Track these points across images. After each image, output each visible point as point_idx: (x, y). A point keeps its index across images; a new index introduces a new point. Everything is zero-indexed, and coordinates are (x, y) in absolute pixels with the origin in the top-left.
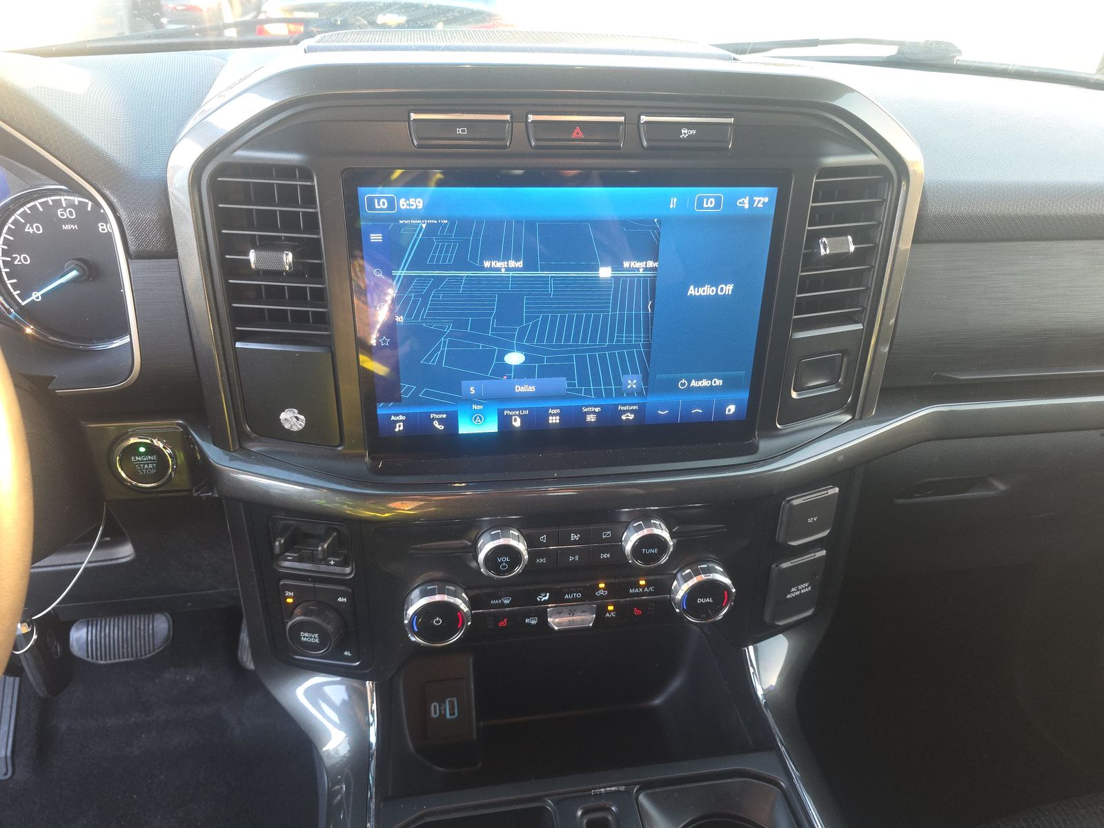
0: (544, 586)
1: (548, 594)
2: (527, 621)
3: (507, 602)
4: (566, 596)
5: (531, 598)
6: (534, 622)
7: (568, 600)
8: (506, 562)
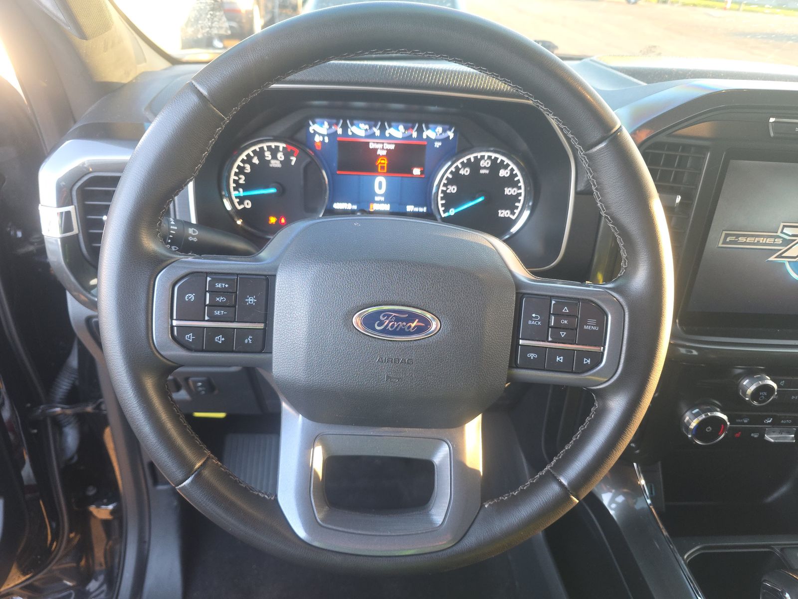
0: (771, 414)
1: (771, 419)
2: (752, 435)
3: (746, 421)
4: (782, 422)
5: (760, 420)
6: (756, 436)
7: (783, 424)
8: (764, 396)
